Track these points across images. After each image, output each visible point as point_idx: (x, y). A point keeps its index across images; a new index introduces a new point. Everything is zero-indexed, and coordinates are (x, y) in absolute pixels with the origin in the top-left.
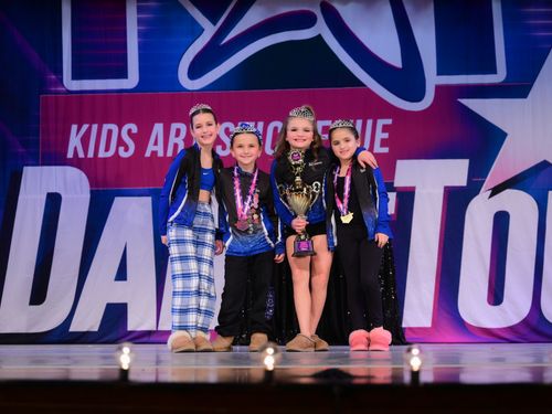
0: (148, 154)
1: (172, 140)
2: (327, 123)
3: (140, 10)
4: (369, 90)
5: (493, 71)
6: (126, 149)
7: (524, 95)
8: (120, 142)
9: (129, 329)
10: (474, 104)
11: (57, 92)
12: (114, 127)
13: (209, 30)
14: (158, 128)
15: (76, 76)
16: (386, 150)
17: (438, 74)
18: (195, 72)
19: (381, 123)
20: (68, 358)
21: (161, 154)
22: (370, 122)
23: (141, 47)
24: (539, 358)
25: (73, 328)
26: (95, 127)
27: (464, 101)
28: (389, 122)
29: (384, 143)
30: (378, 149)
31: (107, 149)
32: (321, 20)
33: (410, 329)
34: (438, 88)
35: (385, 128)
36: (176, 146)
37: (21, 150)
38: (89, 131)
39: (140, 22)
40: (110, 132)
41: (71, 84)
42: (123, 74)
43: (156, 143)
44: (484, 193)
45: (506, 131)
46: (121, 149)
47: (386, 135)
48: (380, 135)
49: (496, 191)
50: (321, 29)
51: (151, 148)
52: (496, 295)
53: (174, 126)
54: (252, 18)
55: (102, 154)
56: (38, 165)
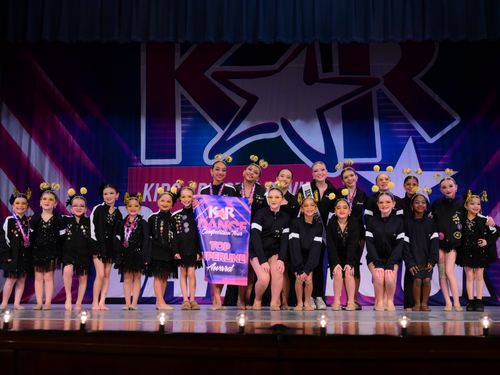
3: (183, 122)
9: (175, 295)
10: (365, 174)
11: (138, 166)
12: (168, 185)
13: (220, 133)
15: (147, 157)
17: (345, 157)
18: (211, 156)
20: (141, 314)
23: (183, 142)
26: (158, 185)
32: (281, 128)
38: (154, 187)
39: (183, 128)
41: (145, 161)
42: (174, 157)
50: (281, 132)
54: (243, 127)
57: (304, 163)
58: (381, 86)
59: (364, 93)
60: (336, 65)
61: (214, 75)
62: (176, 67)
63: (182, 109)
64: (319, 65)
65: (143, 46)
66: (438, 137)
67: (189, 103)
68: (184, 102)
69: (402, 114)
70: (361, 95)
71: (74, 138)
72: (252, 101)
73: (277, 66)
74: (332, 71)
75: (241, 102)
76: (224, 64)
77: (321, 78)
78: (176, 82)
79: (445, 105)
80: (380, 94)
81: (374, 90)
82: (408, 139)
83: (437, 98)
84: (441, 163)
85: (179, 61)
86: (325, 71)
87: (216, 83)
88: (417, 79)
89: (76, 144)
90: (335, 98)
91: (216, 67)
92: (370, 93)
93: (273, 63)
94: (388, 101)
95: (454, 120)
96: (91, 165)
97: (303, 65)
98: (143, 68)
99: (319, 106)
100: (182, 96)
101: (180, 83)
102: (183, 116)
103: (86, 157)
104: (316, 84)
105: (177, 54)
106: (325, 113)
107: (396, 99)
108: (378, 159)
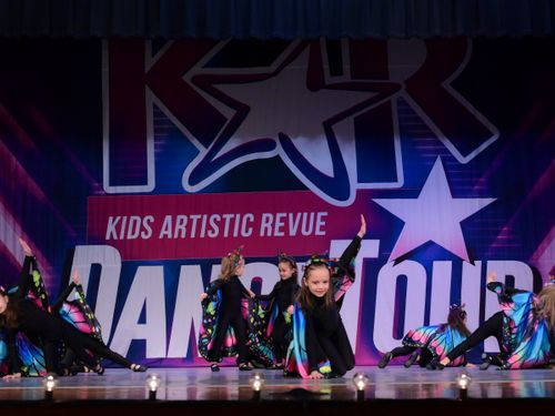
0: (161, 237)
1: (178, 227)
2: (285, 215)
3: (155, 140)
4: (313, 193)
5: (396, 180)
6: (146, 233)
7: (416, 197)
8: (142, 228)
9: (148, 357)
10: (383, 202)
11: (99, 195)
12: (138, 219)
13: (203, 152)
14: (168, 219)
15: (112, 183)
16: (323, 233)
17: (359, 181)
18: (194, 180)
19: (320, 214)
21: (170, 236)
22: (312, 214)
23: (157, 163)
26: (125, 218)
27: (376, 201)
28: (325, 214)
29: (322, 228)
30: (318, 233)
31: (133, 233)
32: (279, 146)
34: (359, 192)
35: (323, 218)
36: (180, 231)
37: (75, 235)
38: (121, 221)
39: (156, 147)
40: (135, 222)
41: (109, 189)
42: (144, 182)
43: (166, 229)
44: (390, 263)
45: (404, 220)
46: (143, 233)
47: (324, 223)
48: (320, 223)
49: (398, 261)
50: (279, 151)
51: (163, 232)
52: (398, 332)
53: (179, 217)
55: (129, 237)
56: (85, 245)
57: (307, 189)
58: (402, 93)
59: (386, 100)
60: (346, 67)
61: (195, 79)
62: (147, 69)
63: (155, 123)
64: (326, 67)
65: (105, 43)
66: (473, 155)
67: (163, 114)
68: (158, 114)
69: (426, 127)
70: (378, 104)
71: (17, 159)
72: (242, 111)
73: (273, 67)
74: (341, 74)
75: (229, 113)
76: (207, 66)
77: (328, 83)
78: (147, 88)
79: (480, 117)
80: (402, 102)
81: (393, 98)
82: (434, 159)
83: (470, 108)
84: (476, 187)
85: (150, 62)
86: (333, 74)
87: (199, 90)
88: (446, 84)
89: (21, 167)
90: (342, 110)
91: (198, 69)
92: (389, 102)
93: (269, 64)
94: (414, 113)
95: (491, 135)
96: (40, 194)
97: (306, 67)
98: (105, 70)
99: (326, 119)
100: (155, 107)
101: (152, 90)
102: (156, 131)
103: (32, 184)
104: (323, 91)
105: (148, 53)
106: (333, 127)
107: (420, 110)
108: (399, 184)
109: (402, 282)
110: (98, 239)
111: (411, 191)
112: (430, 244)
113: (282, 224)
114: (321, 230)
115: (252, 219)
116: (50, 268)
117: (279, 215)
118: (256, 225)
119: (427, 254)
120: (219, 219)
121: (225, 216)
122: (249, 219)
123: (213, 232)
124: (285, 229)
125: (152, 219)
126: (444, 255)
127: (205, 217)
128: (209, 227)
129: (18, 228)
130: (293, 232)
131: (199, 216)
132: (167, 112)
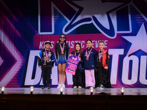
2: (94, 41)
3: (54, 18)
4: (103, 34)
6: (52, 47)
7: (136, 36)
9: (52, 84)
10: (125, 37)
11: (37, 35)
13: (69, 22)
16: (106, 47)
17: (117, 31)
18: (66, 31)
19: (105, 41)
23: (55, 25)
24: (139, 90)
25: (40, 84)
27: (123, 37)
28: (107, 41)
29: (106, 45)
33: (112, 85)
34: (118, 34)
35: (106, 42)
37: (30, 47)
38: (44, 43)
39: (54, 20)
41: (40, 33)
42: (51, 31)
44: (127, 56)
47: (106, 44)
49: (130, 56)
50: (93, 21)
52: (130, 78)
54: (79, 18)
56: (33, 50)
57: (101, 33)
58: (132, 3)
59: (126, 5)
63: (54, 13)
68: (55, 10)
69: (139, 14)
70: (123, 7)
71: (13, 24)
72: (81, 9)
75: (77, 10)
78: (52, 3)
80: (131, 6)
81: (129, 5)
82: (142, 24)
87: (67, 3)
89: (13, 26)
90: (114, 8)
92: (127, 6)
94: (135, 9)
96: (19, 35)
99: (107, 11)
100: (54, 8)
101: (53, 2)
102: (55, 15)
103: (17, 32)
106: (110, 14)
107: (137, 8)
108: (130, 31)
109: (131, 62)
110: (37, 49)
111: (134, 34)
112: (140, 50)
113: (94, 44)
114: (106, 46)
115: (84, 43)
116: (23, 57)
117: (93, 41)
118: (85, 44)
119: (139, 53)
120: (74, 42)
121: (76, 41)
122: (83, 42)
123: (72, 46)
124: (94, 45)
125: (53, 42)
126: (144, 54)
127: (70, 42)
128: (71, 45)
129: (13, 45)
130: (97, 47)
131: (68, 42)
132: (58, 9)
